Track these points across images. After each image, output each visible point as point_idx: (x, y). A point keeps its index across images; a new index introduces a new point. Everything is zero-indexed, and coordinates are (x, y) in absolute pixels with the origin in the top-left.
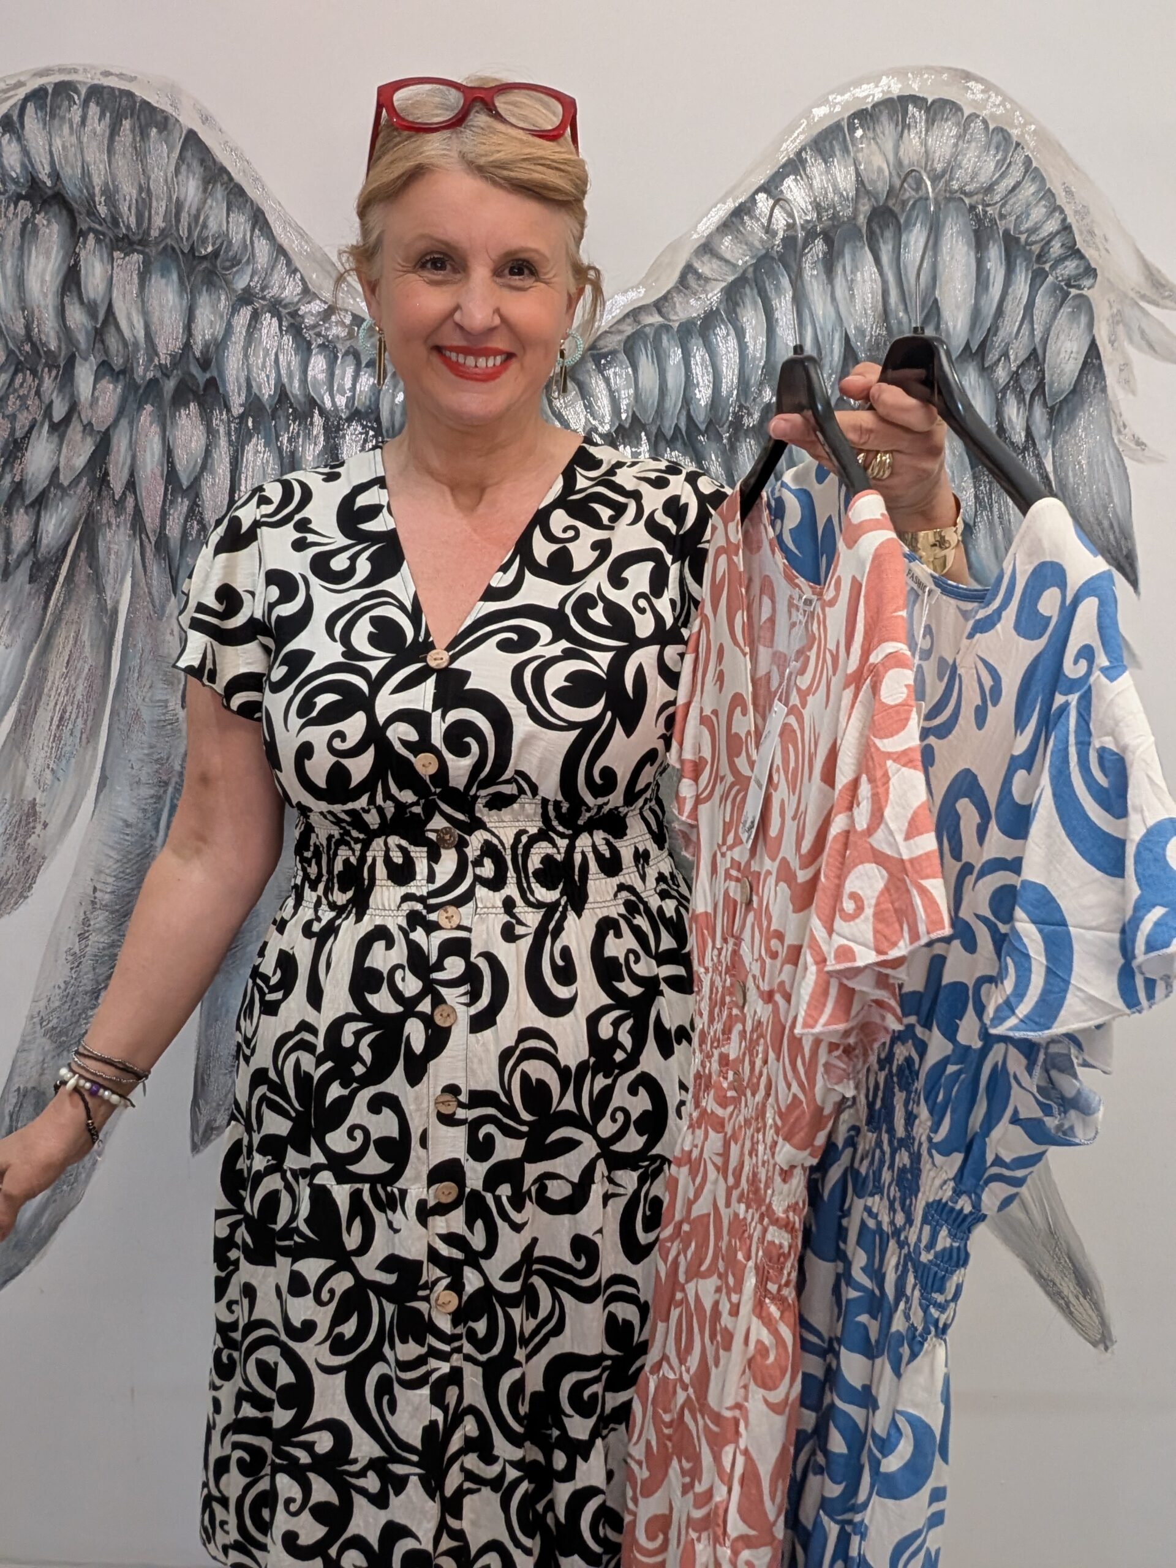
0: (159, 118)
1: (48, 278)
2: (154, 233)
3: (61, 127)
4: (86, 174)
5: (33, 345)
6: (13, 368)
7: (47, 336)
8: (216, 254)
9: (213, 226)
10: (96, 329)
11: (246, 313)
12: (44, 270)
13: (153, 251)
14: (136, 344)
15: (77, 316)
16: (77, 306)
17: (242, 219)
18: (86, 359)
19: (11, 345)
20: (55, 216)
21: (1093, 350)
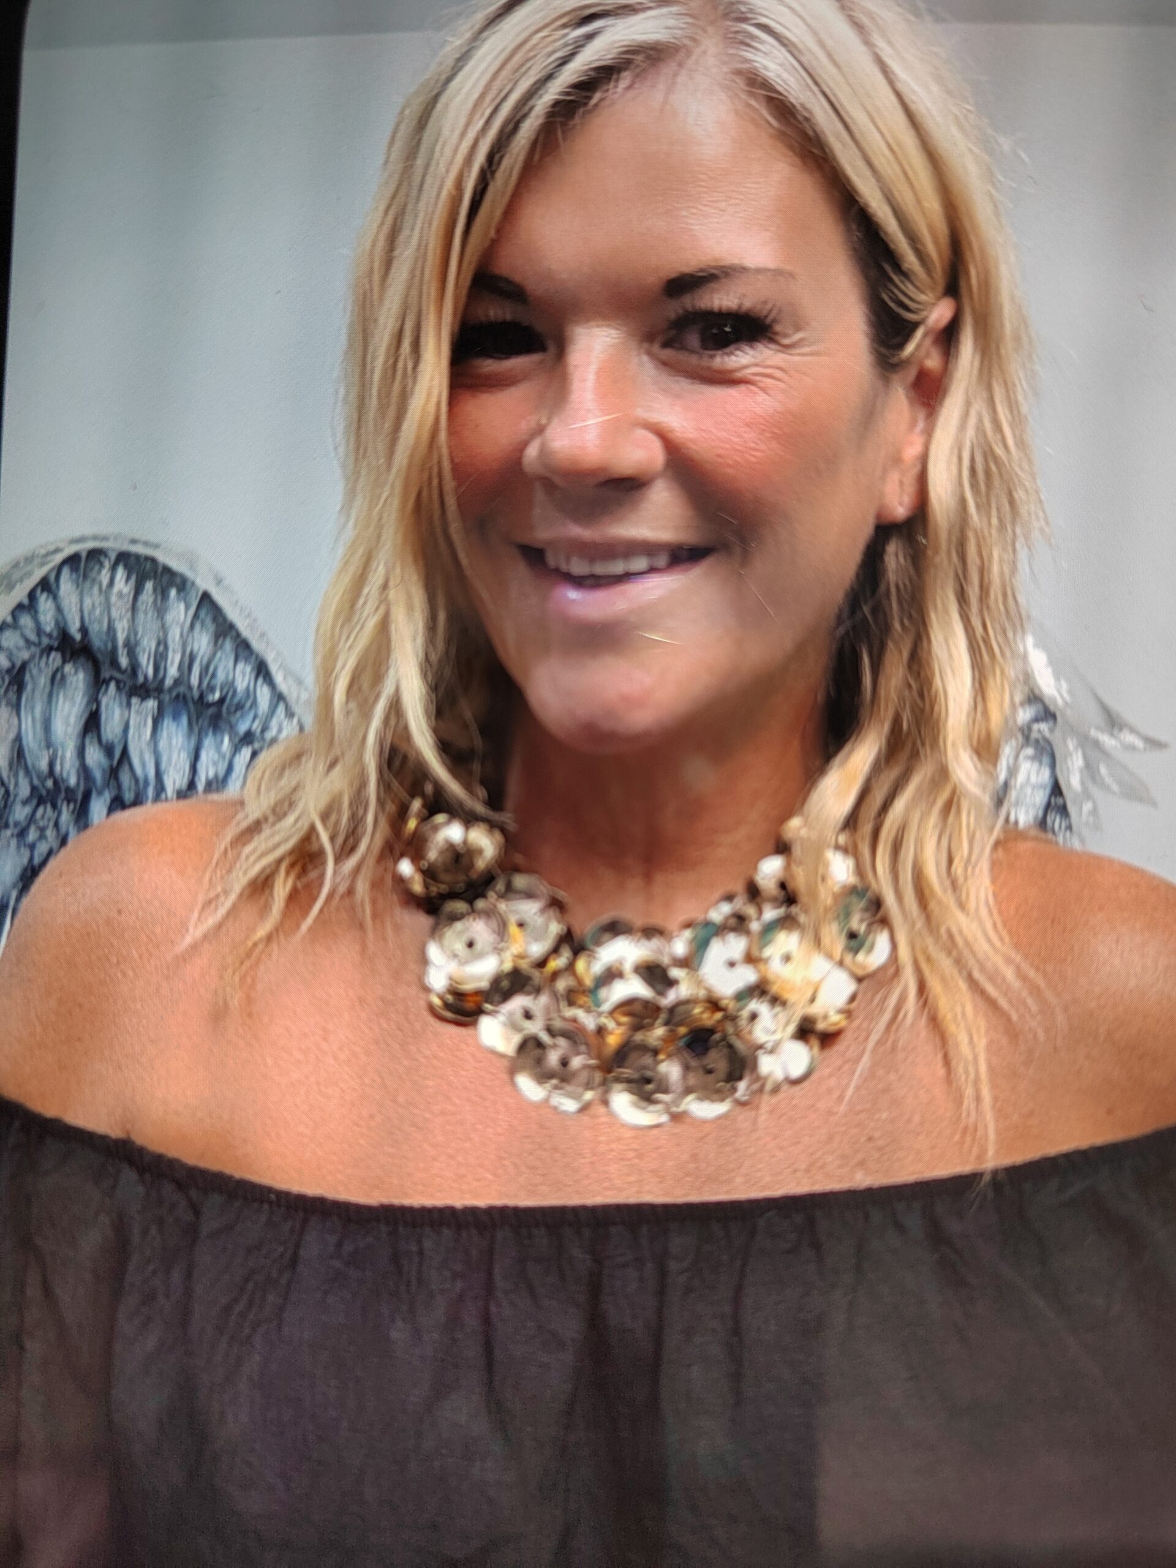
0: (178, 580)
1: (72, 720)
2: (169, 682)
3: (91, 588)
4: (111, 630)
5: (56, 783)
6: (35, 802)
7: (68, 774)
8: (222, 700)
9: (221, 676)
10: (111, 767)
11: (246, 753)
12: (69, 715)
13: (166, 698)
14: (146, 782)
15: (94, 756)
16: (97, 746)
17: (248, 669)
18: (100, 793)
19: (36, 782)
20: (82, 665)
21: (1056, 789)
